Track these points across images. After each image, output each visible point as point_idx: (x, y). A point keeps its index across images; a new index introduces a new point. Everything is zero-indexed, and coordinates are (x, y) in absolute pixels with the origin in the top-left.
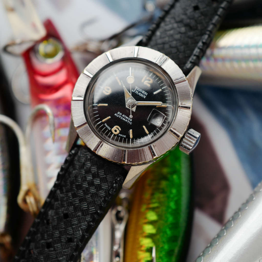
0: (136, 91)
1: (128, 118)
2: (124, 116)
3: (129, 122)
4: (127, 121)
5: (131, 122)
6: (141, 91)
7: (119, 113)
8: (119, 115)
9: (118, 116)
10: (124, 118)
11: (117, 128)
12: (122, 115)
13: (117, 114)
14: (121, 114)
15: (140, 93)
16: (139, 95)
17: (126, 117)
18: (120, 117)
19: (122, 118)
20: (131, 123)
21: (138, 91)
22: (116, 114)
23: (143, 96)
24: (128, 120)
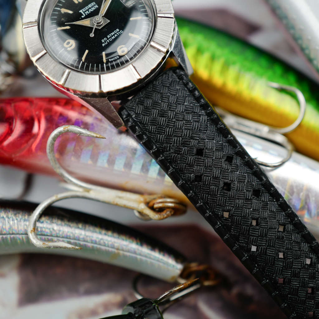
0: (85, 13)
1: (113, 33)
2: (110, 36)
3: (119, 33)
4: (117, 35)
5: (119, 31)
6: (87, 8)
7: (103, 41)
8: (105, 41)
9: (106, 43)
10: (112, 38)
11: (120, 49)
12: (107, 38)
13: (104, 43)
14: (105, 39)
15: (90, 9)
16: (91, 12)
17: (111, 35)
18: (109, 41)
19: (111, 39)
20: (122, 31)
21: (86, 11)
22: (103, 45)
23: (94, 7)
24: (115, 34)
